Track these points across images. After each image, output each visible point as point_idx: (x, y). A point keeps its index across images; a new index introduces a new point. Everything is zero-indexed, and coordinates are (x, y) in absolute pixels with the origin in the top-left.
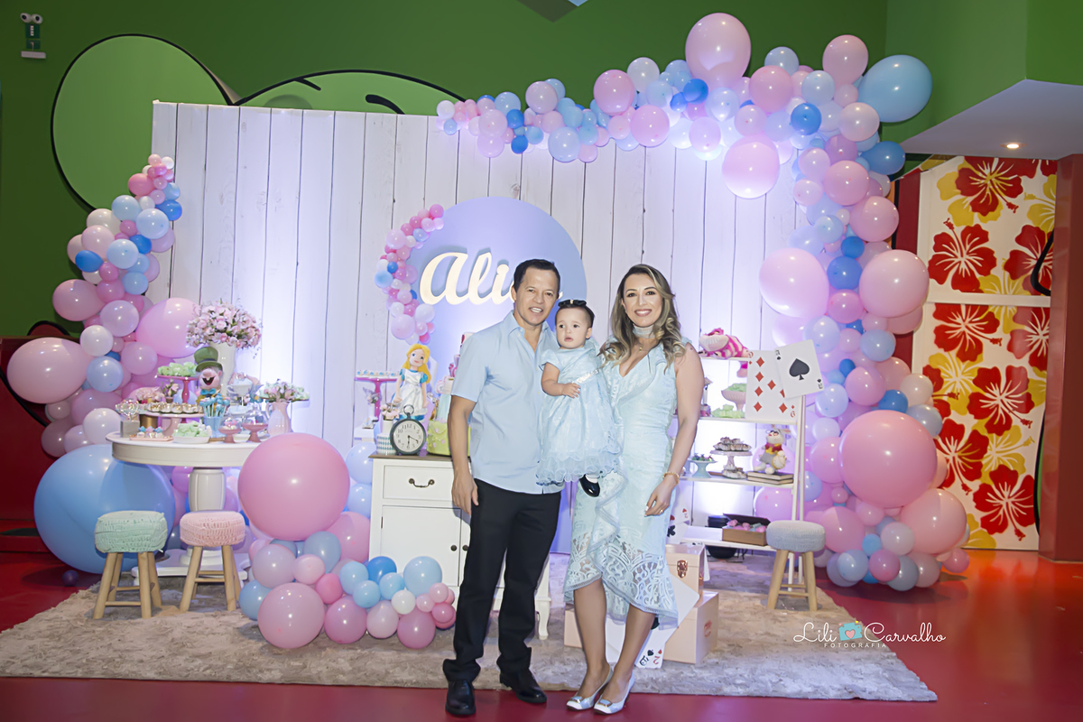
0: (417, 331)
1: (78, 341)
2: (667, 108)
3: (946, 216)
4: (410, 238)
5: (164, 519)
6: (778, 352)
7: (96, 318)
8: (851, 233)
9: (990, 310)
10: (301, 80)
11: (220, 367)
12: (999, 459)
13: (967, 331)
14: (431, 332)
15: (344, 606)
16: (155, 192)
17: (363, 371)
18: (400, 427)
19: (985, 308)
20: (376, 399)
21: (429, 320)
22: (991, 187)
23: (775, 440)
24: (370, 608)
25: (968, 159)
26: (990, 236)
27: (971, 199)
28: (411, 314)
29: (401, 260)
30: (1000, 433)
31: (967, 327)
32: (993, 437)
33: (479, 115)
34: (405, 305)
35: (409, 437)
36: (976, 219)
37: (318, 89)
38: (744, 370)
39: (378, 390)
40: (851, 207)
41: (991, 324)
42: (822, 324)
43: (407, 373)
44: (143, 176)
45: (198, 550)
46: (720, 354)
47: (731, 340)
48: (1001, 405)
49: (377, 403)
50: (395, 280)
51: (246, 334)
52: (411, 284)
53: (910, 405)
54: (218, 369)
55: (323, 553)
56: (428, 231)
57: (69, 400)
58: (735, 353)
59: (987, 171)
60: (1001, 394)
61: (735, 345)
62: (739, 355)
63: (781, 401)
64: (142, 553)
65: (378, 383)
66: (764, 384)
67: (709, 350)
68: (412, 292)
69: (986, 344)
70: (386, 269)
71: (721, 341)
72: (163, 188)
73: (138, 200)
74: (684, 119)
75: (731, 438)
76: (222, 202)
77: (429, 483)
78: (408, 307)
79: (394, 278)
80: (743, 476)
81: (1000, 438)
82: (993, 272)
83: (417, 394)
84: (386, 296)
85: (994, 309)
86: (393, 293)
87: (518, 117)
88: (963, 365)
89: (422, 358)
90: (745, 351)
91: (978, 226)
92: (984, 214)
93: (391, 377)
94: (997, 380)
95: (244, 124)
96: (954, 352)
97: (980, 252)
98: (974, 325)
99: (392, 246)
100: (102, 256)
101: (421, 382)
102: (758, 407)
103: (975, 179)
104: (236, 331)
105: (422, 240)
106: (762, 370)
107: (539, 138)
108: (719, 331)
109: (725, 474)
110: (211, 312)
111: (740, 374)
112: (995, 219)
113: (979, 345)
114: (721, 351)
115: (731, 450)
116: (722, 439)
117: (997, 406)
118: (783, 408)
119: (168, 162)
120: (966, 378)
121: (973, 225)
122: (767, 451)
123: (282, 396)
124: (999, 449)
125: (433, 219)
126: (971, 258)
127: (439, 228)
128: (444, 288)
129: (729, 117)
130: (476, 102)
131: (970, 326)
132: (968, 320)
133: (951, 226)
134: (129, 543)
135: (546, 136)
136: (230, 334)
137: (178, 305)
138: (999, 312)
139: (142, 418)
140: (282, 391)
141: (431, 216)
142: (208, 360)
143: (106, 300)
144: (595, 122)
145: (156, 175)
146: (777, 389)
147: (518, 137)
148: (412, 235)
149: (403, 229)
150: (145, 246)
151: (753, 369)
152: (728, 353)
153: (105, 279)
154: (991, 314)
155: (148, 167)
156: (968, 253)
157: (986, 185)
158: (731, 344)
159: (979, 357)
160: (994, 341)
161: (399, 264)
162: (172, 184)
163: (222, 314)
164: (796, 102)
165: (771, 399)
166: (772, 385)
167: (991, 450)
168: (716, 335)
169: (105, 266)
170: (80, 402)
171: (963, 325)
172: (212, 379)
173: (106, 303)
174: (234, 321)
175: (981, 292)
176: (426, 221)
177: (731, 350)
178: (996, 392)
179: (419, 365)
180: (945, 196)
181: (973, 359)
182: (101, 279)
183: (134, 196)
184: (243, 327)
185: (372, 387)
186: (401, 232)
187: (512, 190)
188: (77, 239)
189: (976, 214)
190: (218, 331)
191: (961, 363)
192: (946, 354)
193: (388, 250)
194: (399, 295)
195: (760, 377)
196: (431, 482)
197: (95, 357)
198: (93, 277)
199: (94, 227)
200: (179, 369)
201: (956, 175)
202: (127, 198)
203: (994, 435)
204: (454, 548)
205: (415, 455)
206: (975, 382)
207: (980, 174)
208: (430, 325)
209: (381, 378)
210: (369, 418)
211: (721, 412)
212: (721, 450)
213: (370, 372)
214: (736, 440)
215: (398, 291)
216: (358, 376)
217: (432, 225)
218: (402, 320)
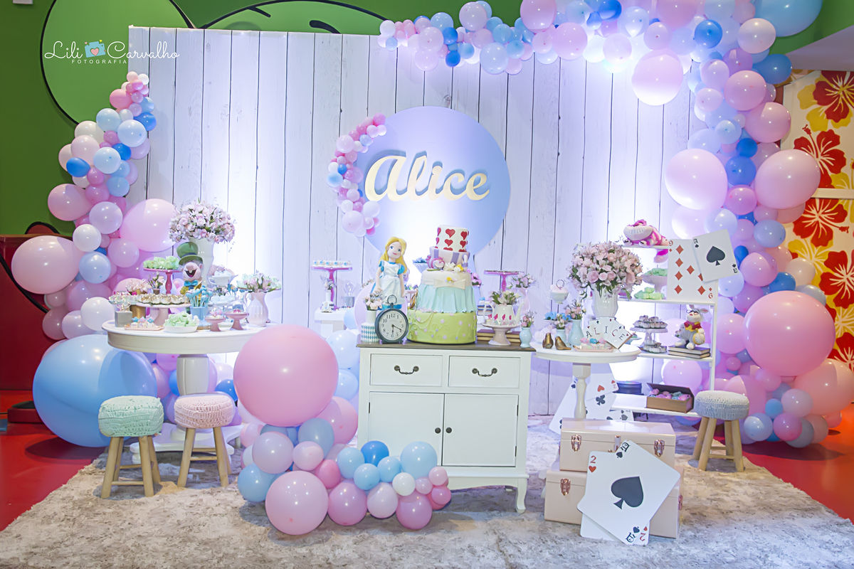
0: (365, 224)
1: (71, 239)
2: (584, 25)
3: (804, 122)
4: (357, 142)
5: (161, 404)
6: (696, 240)
7: (85, 218)
8: (745, 136)
9: (840, 202)
10: (253, 8)
11: (201, 260)
12: (844, 327)
13: (820, 221)
14: (376, 227)
15: (345, 490)
16: (133, 105)
17: (319, 261)
18: (384, 317)
19: (836, 200)
20: (332, 285)
21: (374, 216)
22: (843, 97)
23: (696, 319)
24: (369, 490)
25: (825, 73)
26: (841, 140)
27: (826, 108)
28: (360, 209)
29: (349, 163)
30: (845, 306)
31: (820, 217)
32: (840, 310)
33: (417, 33)
34: (354, 203)
35: (393, 326)
36: (830, 125)
37: (269, 16)
38: (661, 257)
39: (331, 277)
40: (745, 113)
41: (840, 215)
42: (722, 215)
43: (386, 264)
44: (122, 91)
45: (191, 432)
46: (645, 243)
47: (653, 232)
48: (847, 283)
49: (330, 288)
50: (345, 181)
51: (223, 230)
52: (358, 184)
53: (797, 285)
54: (199, 262)
55: (317, 438)
56: (373, 136)
57: (65, 291)
58: (656, 242)
59: (840, 84)
60: (847, 274)
61: (656, 235)
62: (659, 243)
63: (700, 284)
64: (143, 437)
65: (332, 271)
66: (683, 270)
67: (633, 240)
68: (359, 190)
69: (836, 231)
70: (337, 171)
72: (140, 101)
73: (118, 113)
74: (598, 36)
75: (650, 316)
76: (190, 114)
77: (414, 370)
78: (356, 204)
79: (344, 178)
80: (663, 350)
81: (846, 310)
82: (843, 170)
83: (396, 284)
84: (337, 195)
85: (843, 202)
86: (343, 191)
87: (451, 33)
88: (816, 250)
89: (399, 250)
90: (664, 240)
91: (831, 131)
92: (837, 121)
93: (344, 267)
94: (844, 262)
95: (208, 45)
96: (809, 239)
97: (833, 154)
98: (826, 215)
99: (342, 151)
100: (90, 163)
101: (398, 273)
102: (678, 289)
103: (830, 91)
104: (214, 227)
105: (367, 145)
106: (682, 256)
107: (470, 52)
108: (642, 222)
109: (645, 348)
110: (191, 210)
112: (846, 125)
113: (830, 232)
114: (645, 240)
115: (651, 328)
116: (641, 317)
117: (844, 283)
118: (701, 290)
119: (144, 79)
120: (819, 260)
121: (827, 131)
122: (687, 329)
123: (260, 287)
124: (844, 319)
125: (377, 126)
126: (825, 159)
127: (382, 134)
128: (386, 187)
129: (641, 33)
130: (413, 21)
131: (823, 216)
132: (821, 211)
133: (808, 131)
134: (131, 428)
135: (477, 51)
136: (209, 231)
137: (155, 205)
138: (847, 204)
139: (132, 307)
140: (260, 282)
141: (375, 124)
142: (189, 255)
143: (93, 202)
144: (521, 38)
145: (133, 90)
146: (696, 273)
147: (452, 52)
148: (359, 140)
149: (350, 134)
150: (126, 153)
151: (673, 256)
152: (652, 242)
153: (93, 183)
154: (841, 206)
155: (127, 83)
156: (822, 155)
157: (839, 96)
158: (653, 234)
159: (830, 242)
160: (843, 229)
161: (348, 166)
162: (147, 98)
163: (201, 212)
164: (699, 19)
165: (691, 282)
166: (690, 270)
167: (838, 320)
168: (641, 226)
169: (92, 172)
170: (73, 293)
171: (817, 216)
172: (194, 272)
173: (94, 205)
174: (212, 218)
175: (833, 187)
176: (371, 127)
177: (653, 240)
178: (843, 272)
179: (397, 257)
180: (804, 106)
181: (825, 244)
182: (89, 183)
183: (115, 109)
184: (220, 224)
185: (327, 274)
186: (350, 138)
187: (445, 100)
188: (67, 149)
189: (830, 121)
190: (199, 228)
191: (815, 248)
192: (802, 241)
193: (338, 154)
194: (348, 194)
195: (679, 263)
196: (416, 369)
197: (86, 253)
198: (81, 181)
199: (81, 137)
200: (162, 263)
201: (814, 88)
202: (109, 111)
203: (841, 308)
204: (438, 431)
205: (397, 343)
206: (827, 263)
207: (834, 87)
208: (376, 220)
209: (335, 267)
210: (327, 303)
211: (644, 294)
212: (642, 327)
213: (325, 261)
214: (654, 318)
215: (347, 190)
216: (314, 266)
217: (376, 131)
218: (352, 215)
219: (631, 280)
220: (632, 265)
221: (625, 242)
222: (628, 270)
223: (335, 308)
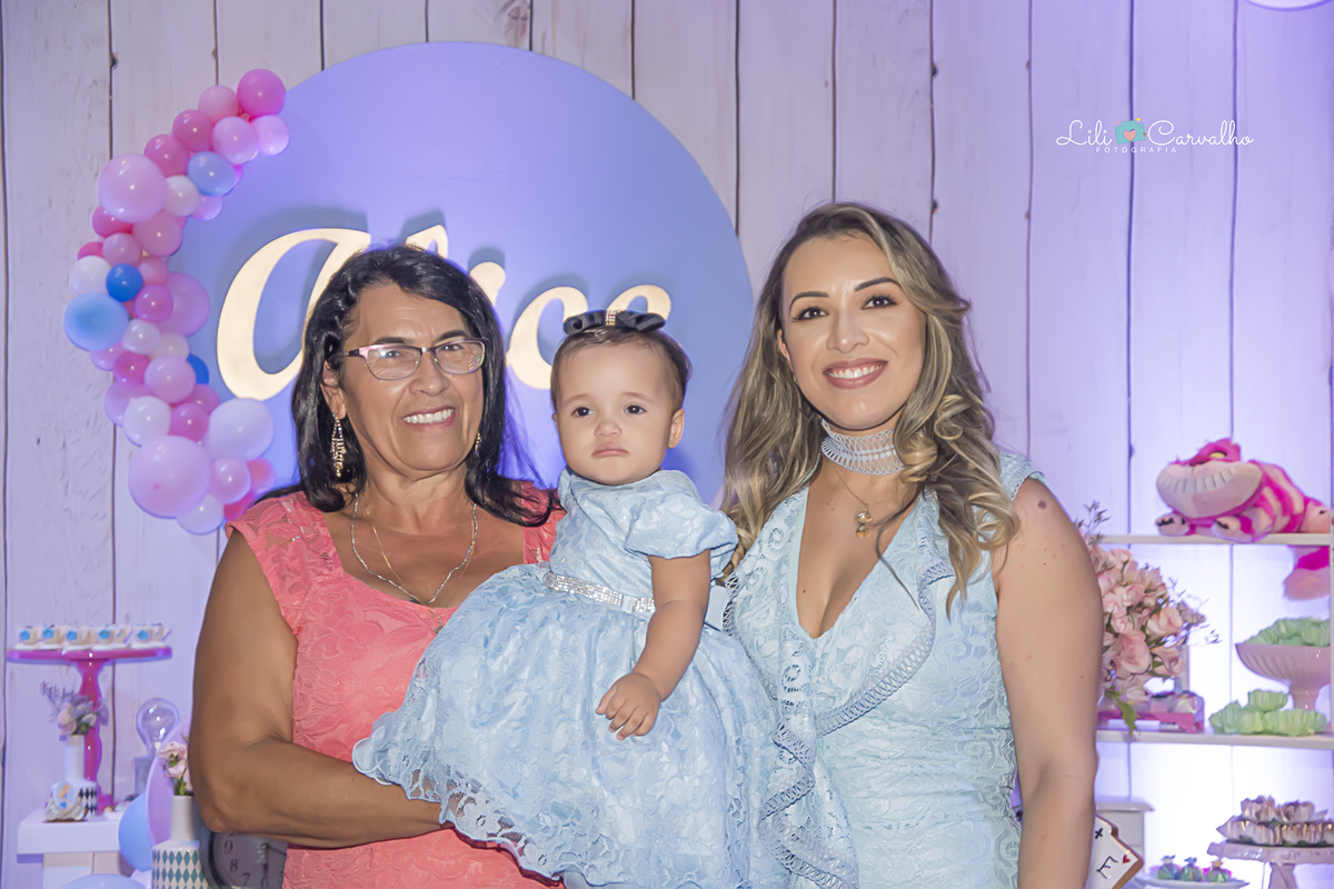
0: (216, 486)
4: (178, 184)
17: (39, 630)
20: (90, 718)
21: (252, 454)
28: (196, 432)
29: (153, 257)
34: (174, 405)
38: (1311, 576)
39: (90, 690)
46: (1234, 524)
47: (1268, 481)
49: (87, 732)
50: (136, 325)
52: (188, 336)
56: (238, 159)
58: (1283, 521)
61: (1280, 494)
62: (1294, 525)
65: (90, 664)
67: (1193, 513)
68: (194, 361)
70: (103, 288)
71: (1236, 481)
75: (1280, 801)
78: (181, 411)
79: (132, 317)
84: (102, 378)
86: (130, 371)
90: (1313, 512)
93: (137, 645)
99: (120, 212)
105: (220, 190)
108: (1225, 449)
111: (1292, 589)
114: (1236, 513)
115: (1284, 844)
116: (1246, 803)
125: (252, 119)
127: (273, 149)
141: (245, 111)
148: (185, 173)
149: (150, 152)
152: (1262, 520)
158: (1268, 492)
161: (147, 271)
168: (1217, 465)
176: (229, 127)
177: (1269, 511)
185: (72, 679)
186: (148, 166)
187: (505, 18)
193: (106, 226)
194: (158, 371)
208: (260, 467)
209: (101, 647)
210: (66, 786)
211: (1246, 718)
212: (1250, 842)
213: (63, 629)
214: (1296, 804)
215: (146, 360)
216: (21, 647)
217: (251, 139)
218: (165, 454)
219: (1131, 659)
220: (1136, 608)
221: (1162, 523)
222: (1120, 625)
223: (100, 802)
